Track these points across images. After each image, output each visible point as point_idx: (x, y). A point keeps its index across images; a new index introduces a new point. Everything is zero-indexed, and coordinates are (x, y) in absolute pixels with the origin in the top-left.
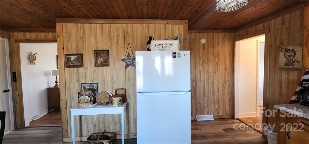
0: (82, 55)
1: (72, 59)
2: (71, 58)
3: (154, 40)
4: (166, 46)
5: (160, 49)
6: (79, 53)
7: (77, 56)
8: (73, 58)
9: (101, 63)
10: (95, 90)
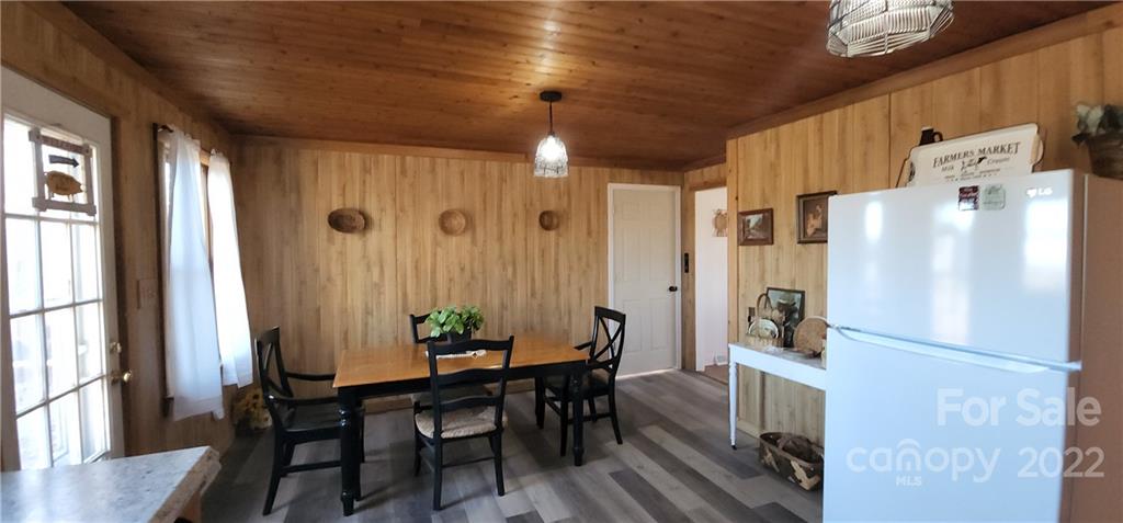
0: (771, 211)
1: (752, 224)
2: (749, 221)
3: (941, 140)
4: (981, 160)
5: (950, 173)
6: (767, 207)
7: (761, 216)
8: (754, 220)
9: (814, 233)
10: (794, 311)
